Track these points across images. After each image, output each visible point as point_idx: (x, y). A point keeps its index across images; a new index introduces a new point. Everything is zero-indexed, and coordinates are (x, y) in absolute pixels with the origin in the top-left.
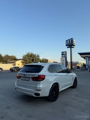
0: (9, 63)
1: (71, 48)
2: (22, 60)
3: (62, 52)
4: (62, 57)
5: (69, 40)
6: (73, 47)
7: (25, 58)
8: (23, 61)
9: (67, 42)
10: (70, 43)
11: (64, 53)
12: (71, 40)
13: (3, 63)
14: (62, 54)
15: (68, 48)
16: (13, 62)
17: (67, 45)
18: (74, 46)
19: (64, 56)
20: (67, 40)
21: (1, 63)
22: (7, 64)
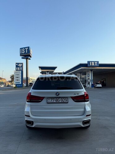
1: (27, 59)
3: (16, 63)
4: (16, 70)
5: (25, 48)
6: (30, 59)
9: (22, 51)
10: (27, 52)
11: (20, 65)
12: (28, 48)
14: (17, 66)
15: (22, 58)
17: (21, 55)
18: (31, 57)
19: (20, 69)
20: (22, 48)
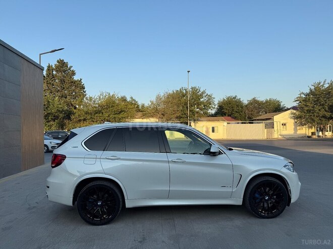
0: (258, 120)
2: (295, 111)
7: (303, 103)
8: (298, 113)
13: (242, 123)
16: (267, 119)
21: (238, 123)
22: (252, 123)
